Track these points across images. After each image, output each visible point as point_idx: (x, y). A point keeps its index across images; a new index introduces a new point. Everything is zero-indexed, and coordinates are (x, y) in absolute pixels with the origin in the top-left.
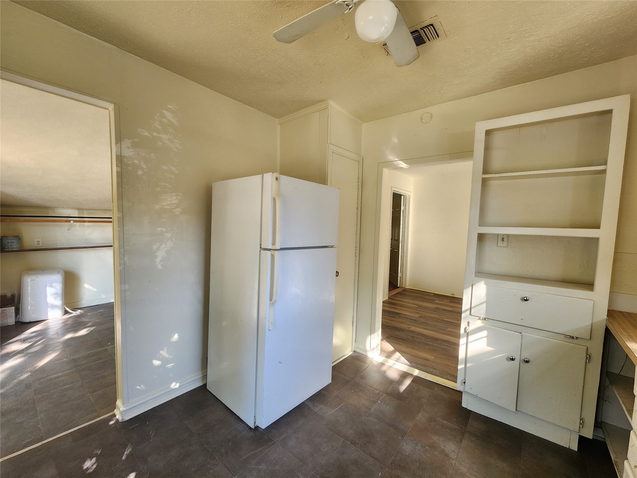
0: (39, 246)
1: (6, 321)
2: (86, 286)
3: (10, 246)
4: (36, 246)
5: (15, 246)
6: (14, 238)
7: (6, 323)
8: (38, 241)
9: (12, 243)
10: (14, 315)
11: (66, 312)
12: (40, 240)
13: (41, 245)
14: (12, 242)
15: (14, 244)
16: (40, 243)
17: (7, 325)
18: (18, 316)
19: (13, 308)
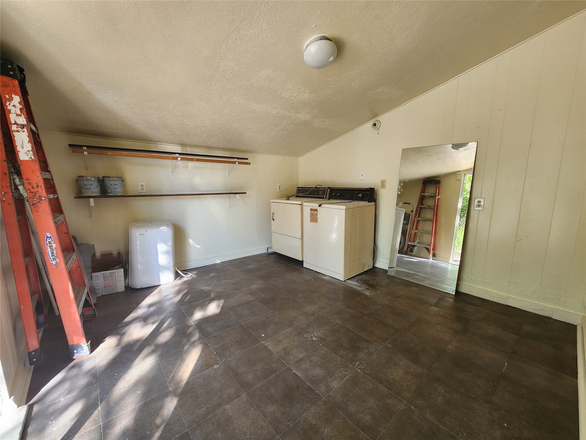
0: (142, 191)
1: (116, 287)
2: (191, 241)
3: (113, 190)
4: (140, 191)
5: (119, 191)
6: (117, 179)
7: (116, 289)
8: (142, 186)
9: (116, 186)
10: (123, 279)
11: (177, 275)
12: (144, 184)
13: (145, 191)
14: (115, 184)
15: (117, 187)
16: (144, 188)
17: (116, 292)
18: (127, 280)
19: (122, 270)
